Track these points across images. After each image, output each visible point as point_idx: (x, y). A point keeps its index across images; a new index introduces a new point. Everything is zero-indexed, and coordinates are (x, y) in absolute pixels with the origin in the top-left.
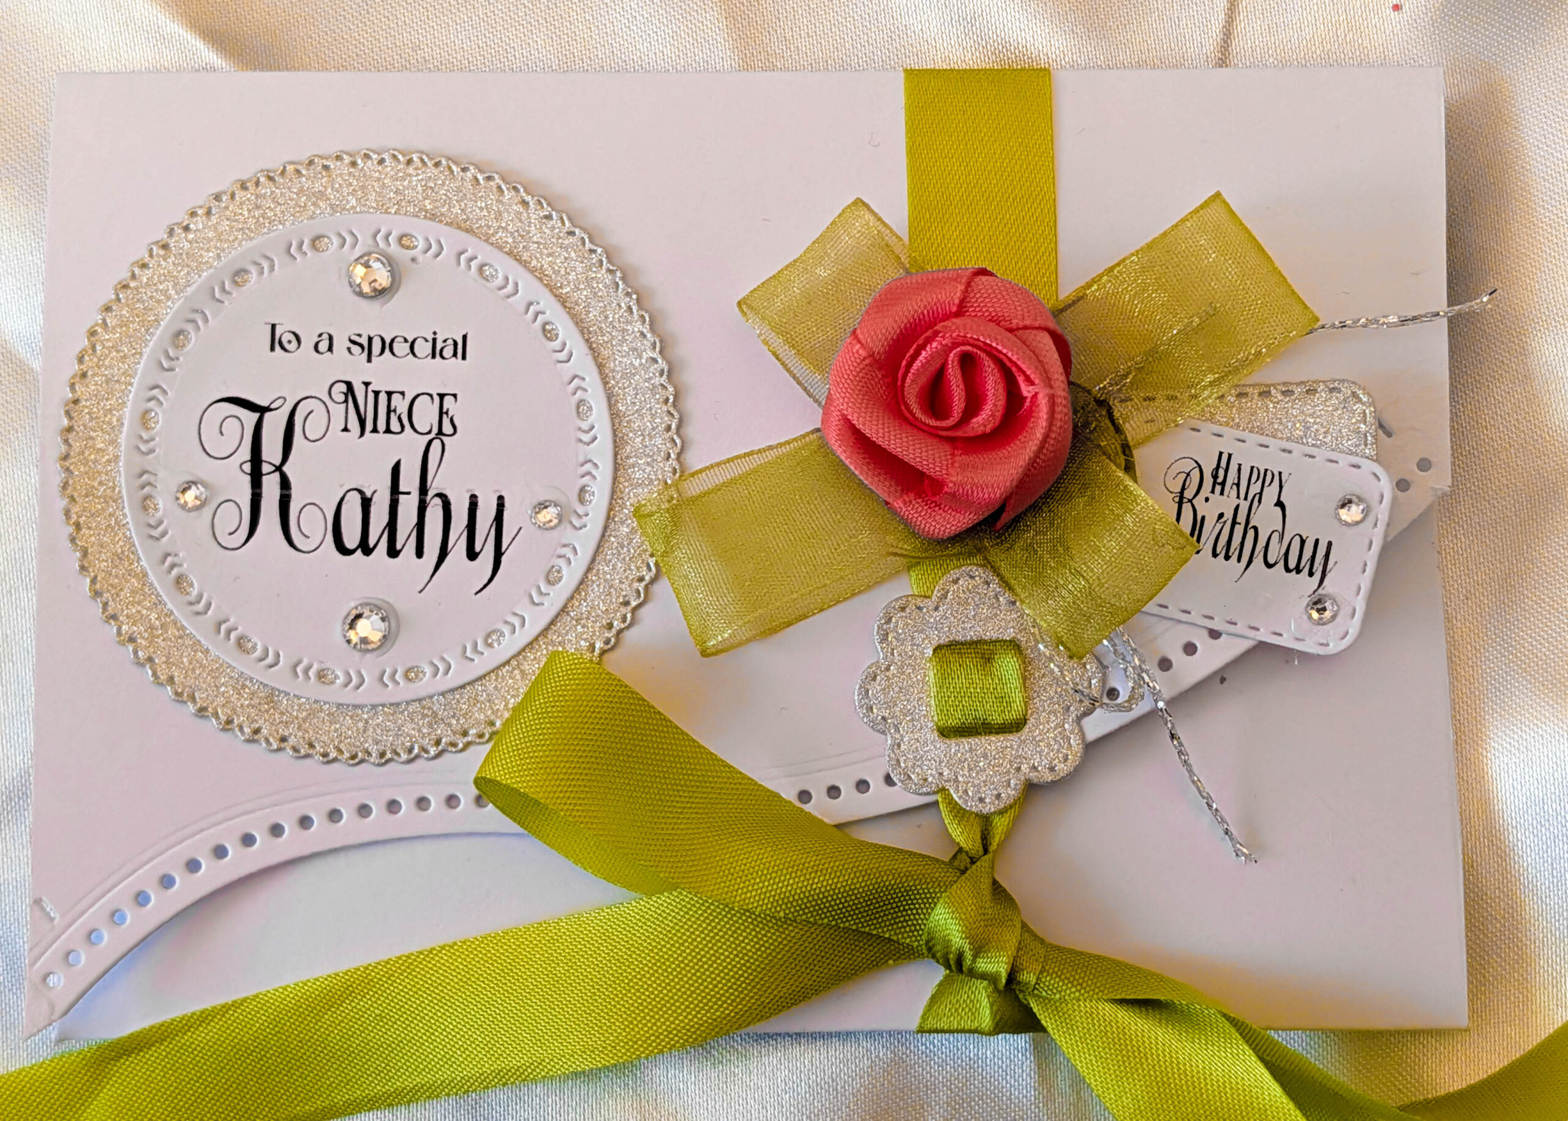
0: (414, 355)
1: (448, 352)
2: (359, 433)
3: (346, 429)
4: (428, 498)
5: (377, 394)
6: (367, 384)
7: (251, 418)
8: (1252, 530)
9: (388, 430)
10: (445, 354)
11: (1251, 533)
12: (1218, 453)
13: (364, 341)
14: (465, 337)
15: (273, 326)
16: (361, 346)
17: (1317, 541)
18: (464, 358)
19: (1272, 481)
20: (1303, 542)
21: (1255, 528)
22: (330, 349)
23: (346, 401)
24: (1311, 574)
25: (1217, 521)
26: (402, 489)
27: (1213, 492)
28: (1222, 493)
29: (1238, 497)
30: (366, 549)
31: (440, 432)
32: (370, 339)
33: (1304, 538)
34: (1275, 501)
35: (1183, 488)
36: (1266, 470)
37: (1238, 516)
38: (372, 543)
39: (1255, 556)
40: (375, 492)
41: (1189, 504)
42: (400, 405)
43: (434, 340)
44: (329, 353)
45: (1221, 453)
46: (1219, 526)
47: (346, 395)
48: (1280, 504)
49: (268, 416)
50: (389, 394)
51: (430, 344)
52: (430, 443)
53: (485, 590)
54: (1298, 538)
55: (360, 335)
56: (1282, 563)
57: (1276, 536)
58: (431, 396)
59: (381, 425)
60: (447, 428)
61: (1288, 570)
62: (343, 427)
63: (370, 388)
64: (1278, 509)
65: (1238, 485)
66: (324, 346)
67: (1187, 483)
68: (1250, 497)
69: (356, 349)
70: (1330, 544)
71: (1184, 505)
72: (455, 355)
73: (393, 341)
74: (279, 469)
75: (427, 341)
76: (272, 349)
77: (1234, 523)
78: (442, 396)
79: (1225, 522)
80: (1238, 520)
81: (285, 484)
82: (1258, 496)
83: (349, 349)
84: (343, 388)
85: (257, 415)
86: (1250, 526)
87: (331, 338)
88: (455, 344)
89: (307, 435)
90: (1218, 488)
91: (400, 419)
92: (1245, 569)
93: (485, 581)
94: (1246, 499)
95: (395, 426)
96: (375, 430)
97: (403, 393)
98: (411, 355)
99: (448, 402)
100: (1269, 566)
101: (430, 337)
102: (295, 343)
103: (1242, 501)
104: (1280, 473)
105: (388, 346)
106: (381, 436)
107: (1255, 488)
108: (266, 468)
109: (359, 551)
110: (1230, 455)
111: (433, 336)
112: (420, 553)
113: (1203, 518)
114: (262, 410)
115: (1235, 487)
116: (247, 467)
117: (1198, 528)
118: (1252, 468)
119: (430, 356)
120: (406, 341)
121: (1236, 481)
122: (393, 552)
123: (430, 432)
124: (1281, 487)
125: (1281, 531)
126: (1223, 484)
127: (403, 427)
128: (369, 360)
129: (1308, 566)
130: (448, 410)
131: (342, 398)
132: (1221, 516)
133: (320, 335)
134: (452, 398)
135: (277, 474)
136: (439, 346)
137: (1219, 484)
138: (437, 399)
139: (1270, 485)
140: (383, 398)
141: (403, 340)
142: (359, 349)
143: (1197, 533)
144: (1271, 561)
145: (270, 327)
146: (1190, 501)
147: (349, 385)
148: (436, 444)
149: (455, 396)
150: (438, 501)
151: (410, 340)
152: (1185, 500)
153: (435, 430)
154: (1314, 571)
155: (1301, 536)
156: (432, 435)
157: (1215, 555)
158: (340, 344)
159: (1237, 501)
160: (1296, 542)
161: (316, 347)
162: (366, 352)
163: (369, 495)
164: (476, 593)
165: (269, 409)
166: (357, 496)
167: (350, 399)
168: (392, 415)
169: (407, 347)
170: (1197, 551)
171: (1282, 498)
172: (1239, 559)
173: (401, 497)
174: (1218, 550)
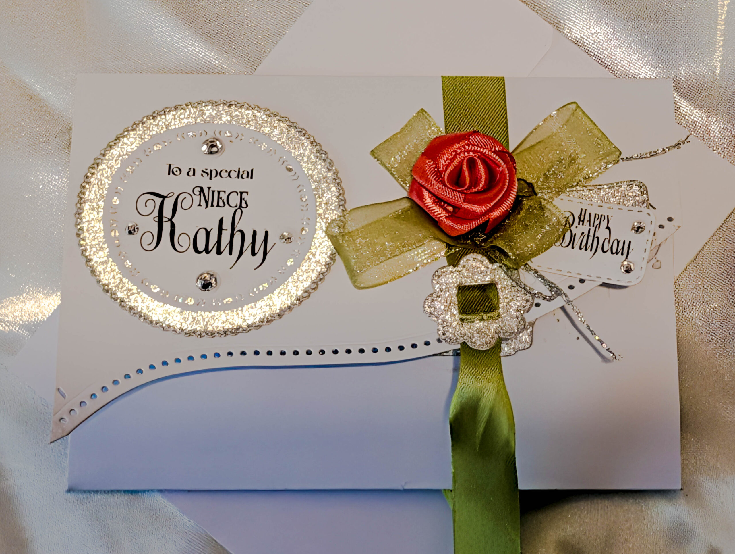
0: (231, 177)
1: (245, 176)
2: (205, 206)
3: (200, 205)
4: (235, 232)
5: (213, 192)
6: (209, 188)
7: (159, 200)
9: (218, 206)
10: (243, 176)
11: (596, 240)
13: (209, 171)
14: (252, 170)
15: (170, 166)
16: (207, 174)
17: (624, 242)
18: (252, 178)
20: (618, 242)
21: (598, 238)
22: (194, 174)
23: (200, 194)
24: (622, 254)
25: (581, 235)
26: (224, 228)
27: (579, 224)
28: (583, 224)
29: (590, 226)
30: (207, 251)
31: (241, 206)
32: (211, 171)
34: (606, 226)
36: (601, 215)
37: (590, 233)
38: (210, 249)
39: (598, 248)
40: (212, 229)
41: (569, 230)
42: (224, 196)
43: (239, 172)
44: (193, 176)
46: (582, 237)
47: (200, 192)
48: (608, 228)
49: (166, 199)
50: (219, 192)
51: (237, 173)
52: (236, 210)
53: (259, 268)
55: (207, 169)
56: (610, 250)
57: (607, 241)
58: (237, 193)
59: (215, 203)
60: (244, 205)
61: (612, 253)
62: (198, 203)
63: (211, 190)
64: (607, 230)
65: (590, 221)
66: (191, 173)
67: (568, 221)
68: (595, 226)
69: (205, 175)
70: (630, 242)
72: (248, 177)
73: (221, 171)
74: (170, 220)
75: (235, 171)
76: (169, 174)
78: (242, 193)
79: (585, 235)
80: (590, 235)
81: (173, 226)
82: (598, 226)
83: (202, 175)
84: (199, 189)
85: (161, 199)
86: (596, 236)
87: (194, 170)
88: (248, 173)
89: (183, 207)
90: (581, 223)
91: (223, 201)
92: (594, 254)
93: (260, 264)
95: (221, 204)
96: (212, 205)
97: (225, 192)
98: (229, 178)
99: (244, 195)
100: (604, 252)
102: (179, 172)
104: (608, 216)
105: (219, 174)
106: (215, 208)
107: (597, 222)
108: (165, 219)
109: (204, 252)
110: (586, 210)
111: (238, 170)
112: (231, 253)
113: (575, 234)
114: (164, 197)
115: (588, 222)
116: (157, 219)
117: (573, 238)
118: (596, 215)
119: (237, 177)
120: (226, 171)
121: (589, 219)
122: (219, 252)
123: (236, 206)
124: (608, 221)
125: (609, 238)
126: (583, 221)
127: (224, 205)
128: (211, 179)
129: (621, 251)
130: (244, 198)
131: (198, 193)
132: (583, 233)
133: (190, 169)
135: (169, 222)
136: (241, 173)
137: (581, 221)
138: (239, 194)
139: (603, 220)
140: (216, 194)
142: (206, 175)
143: (572, 240)
144: (605, 250)
145: (168, 166)
146: (569, 228)
147: (202, 189)
148: (239, 211)
149: (247, 193)
150: (239, 233)
151: (228, 171)
153: (238, 205)
154: (624, 253)
155: (617, 240)
156: (238, 207)
157: (581, 249)
158: (198, 172)
159: (590, 227)
160: (616, 242)
161: (188, 174)
162: (209, 176)
163: (209, 230)
164: (255, 269)
165: (167, 197)
166: (204, 231)
167: (202, 194)
168: (220, 200)
169: (227, 174)
170: (573, 248)
171: (609, 226)
172: (591, 250)
173: (223, 231)
174: (582, 247)
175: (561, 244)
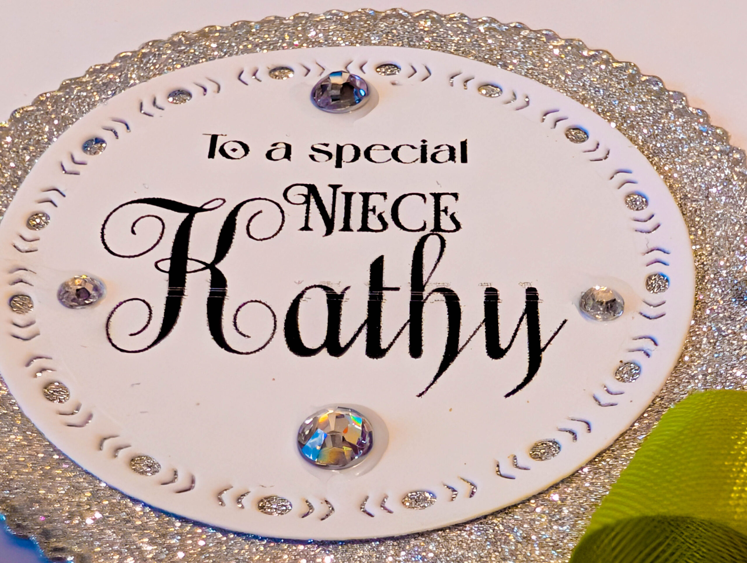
0: (398, 160)
1: (443, 156)
2: (324, 232)
3: (306, 228)
4: (425, 294)
5: (348, 196)
6: (335, 187)
7: (176, 217)
9: (365, 228)
10: (438, 158)
13: (333, 150)
14: (464, 144)
15: (214, 138)
16: (330, 155)
18: (464, 159)
22: (288, 155)
23: (307, 202)
26: (387, 282)
30: (334, 347)
31: (437, 228)
32: (340, 149)
38: (343, 341)
40: (347, 288)
42: (382, 205)
43: (424, 149)
44: (286, 160)
47: (307, 197)
49: (198, 216)
50: (366, 196)
51: (418, 151)
52: (423, 239)
53: (520, 392)
55: (327, 145)
58: (423, 196)
59: (356, 221)
60: (446, 223)
62: (303, 225)
63: (339, 191)
66: (279, 154)
69: (321, 156)
72: (452, 158)
73: (369, 149)
74: (211, 267)
75: (413, 147)
76: (211, 155)
78: (437, 197)
81: (219, 282)
83: (312, 157)
84: (305, 191)
85: (185, 215)
87: (288, 148)
88: (452, 150)
89: (252, 234)
91: (381, 217)
93: (520, 381)
95: (373, 222)
96: (347, 228)
97: (384, 195)
98: (393, 160)
99: (444, 202)
101: (418, 144)
102: (241, 151)
105: (363, 154)
106: (355, 234)
108: (191, 266)
109: (325, 351)
111: (422, 143)
112: (416, 351)
114: (192, 211)
116: (166, 265)
119: (420, 160)
120: (386, 148)
122: (375, 351)
123: (423, 228)
127: (385, 226)
128: (339, 165)
130: (446, 208)
131: (301, 200)
133: (274, 145)
134: (453, 198)
135: (208, 272)
136: (430, 152)
138: (431, 200)
140: (357, 202)
141: (382, 148)
142: (325, 156)
145: (209, 139)
147: (312, 189)
148: (433, 240)
149: (455, 195)
150: (440, 296)
151: (392, 147)
153: (431, 226)
156: (427, 231)
158: (301, 152)
161: (269, 155)
162: (334, 158)
163: (338, 291)
164: (508, 395)
165: (201, 209)
166: (322, 295)
167: (312, 200)
168: (370, 214)
169: (389, 153)
173: (385, 293)
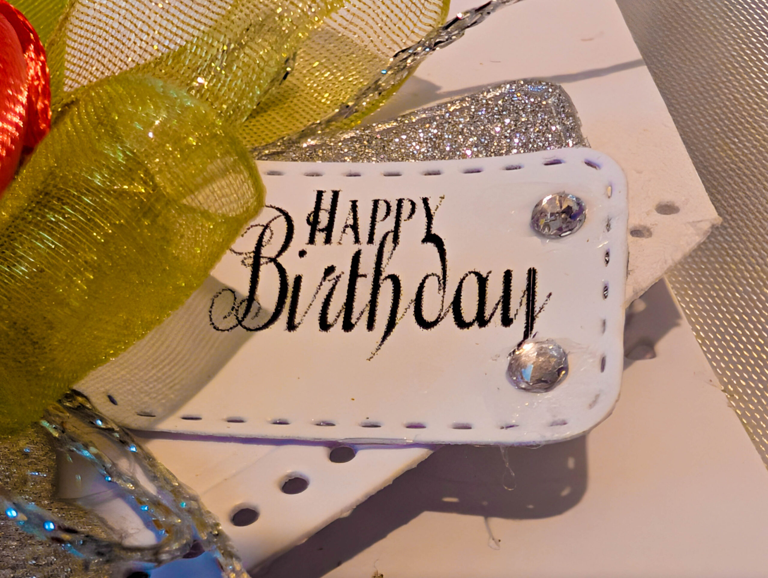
8: (389, 283)
11: (387, 287)
12: (316, 193)
17: (508, 275)
19: (413, 211)
20: (482, 281)
21: (395, 279)
24: (507, 321)
25: (324, 279)
27: (312, 241)
28: (328, 241)
29: (357, 240)
33: (485, 275)
34: (423, 234)
35: (259, 245)
36: (400, 201)
37: (361, 266)
39: (399, 316)
41: (272, 265)
45: (320, 194)
46: (327, 286)
48: (431, 238)
54: (473, 279)
56: (450, 316)
57: (432, 284)
61: (461, 323)
64: (431, 247)
65: (355, 227)
67: (266, 238)
68: (378, 238)
70: (532, 274)
71: (263, 268)
77: (354, 275)
79: (338, 277)
80: (361, 272)
82: (390, 237)
86: (384, 275)
90: (320, 237)
92: (384, 338)
94: (371, 241)
100: (425, 325)
103: (364, 246)
104: (425, 201)
107: (385, 226)
110: (336, 194)
113: (298, 280)
115: (349, 230)
117: (290, 294)
118: (376, 203)
121: (351, 222)
124: (429, 217)
125: (440, 273)
126: (329, 229)
129: (499, 311)
132: (330, 270)
137: (322, 230)
139: (410, 217)
143: (288, 301)
144: (429, 315)
146: (273, 260)
152: (263, 261)
154: (512, 315)
155: (477, 274)
157: (325, 326)
159: (356, 247)
160: (471, 285)
170: (291, 326)
171: (435, 230)
172: (370, 326)
174: (330, 319)
175: (240, 322)
